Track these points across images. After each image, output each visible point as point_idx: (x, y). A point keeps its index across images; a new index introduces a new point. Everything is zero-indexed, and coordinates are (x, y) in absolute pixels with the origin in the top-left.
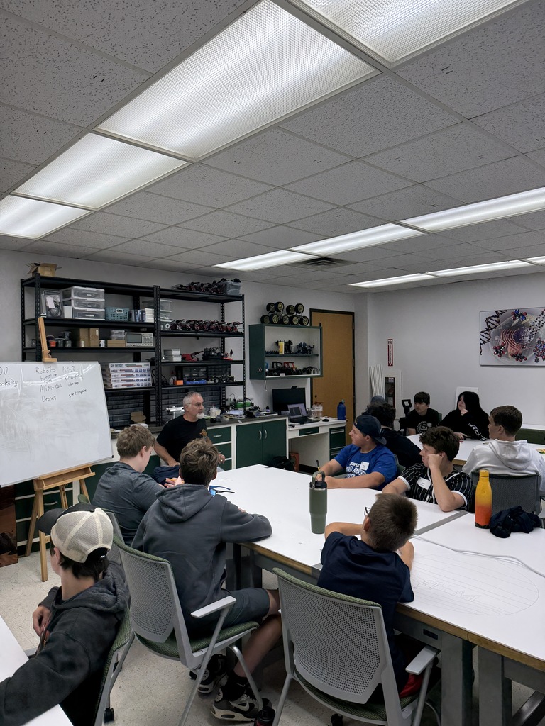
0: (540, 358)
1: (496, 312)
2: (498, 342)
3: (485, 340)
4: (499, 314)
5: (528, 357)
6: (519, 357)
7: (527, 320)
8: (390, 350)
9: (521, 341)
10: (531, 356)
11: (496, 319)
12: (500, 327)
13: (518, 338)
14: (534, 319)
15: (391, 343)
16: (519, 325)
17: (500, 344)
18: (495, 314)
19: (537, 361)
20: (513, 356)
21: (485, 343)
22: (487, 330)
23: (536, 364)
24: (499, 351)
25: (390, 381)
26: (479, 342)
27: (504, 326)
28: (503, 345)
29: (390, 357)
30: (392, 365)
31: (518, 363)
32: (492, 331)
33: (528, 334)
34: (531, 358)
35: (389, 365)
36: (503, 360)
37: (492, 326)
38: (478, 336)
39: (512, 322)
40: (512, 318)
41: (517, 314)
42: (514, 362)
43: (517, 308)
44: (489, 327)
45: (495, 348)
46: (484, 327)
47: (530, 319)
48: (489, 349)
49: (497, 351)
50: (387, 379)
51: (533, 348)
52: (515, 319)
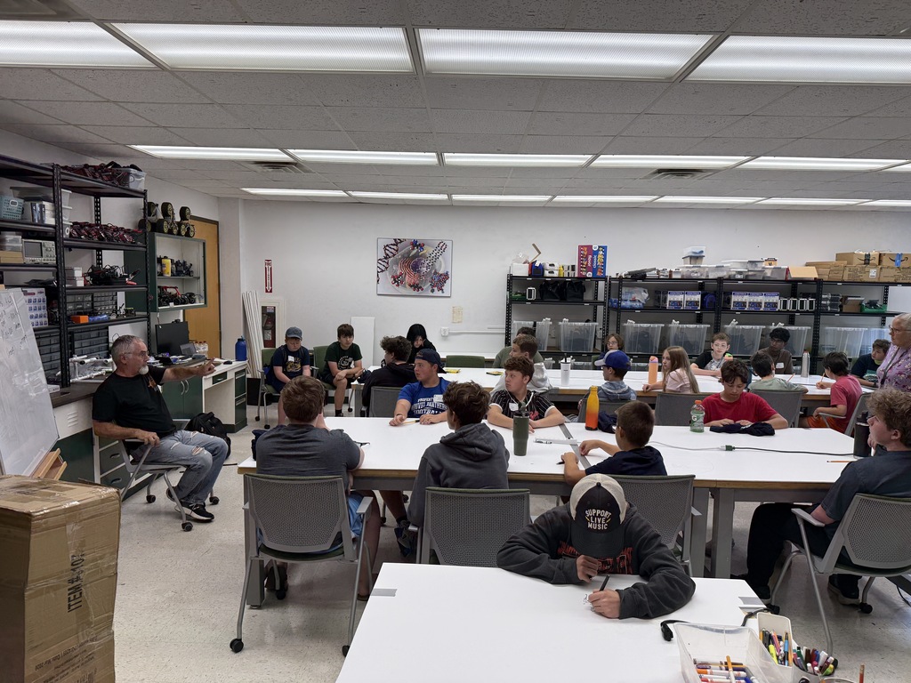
0: (436, 289)
1: (395, 240)
2: (396, 271)
3: (383, 268)
4: (397, 242)
5: (424, 288)
6: (416, 287)
7: (425, 251)
8: (268, 273)
9: (419, 272)
10: (427, 286)
11: (395, 247)
12: (398, 256)
13: (416, 268)
14: (431, 250)
15: (269, 264)
16: (416, 256)
17: (398, 274)
18: (394, 242)
19: (433, 291)
20: (411, 286)
21: (382, 271)
22: (386, 258)
23: (431, 294)
24: (397, 280)
25: (268, 311)
26: (375, 270)
27: (403, 256)
28: (401, 274)
29: (269, 281)
30: (271, 291)
31: (415, 293)
32: (390, 260)
33: (426, 265)
34: (427, 289)
35: (267, 291)
36: (401, 290)
37: (390, 255)
38: (375, 264)
39: (409, 252)
40: (410, 247)
41: (415, 244)
42: (411, 291)
43: (416, 238)
44: (387, 255)
45: (393, 277)
46: (382, 255)
47: (428, 250)
48: (386, 278)
49: (394, 280)
50: (264, 308)
51: (429, 279)
52: (413, 249)
